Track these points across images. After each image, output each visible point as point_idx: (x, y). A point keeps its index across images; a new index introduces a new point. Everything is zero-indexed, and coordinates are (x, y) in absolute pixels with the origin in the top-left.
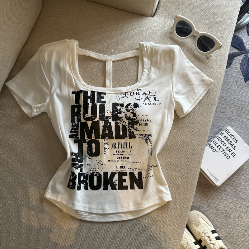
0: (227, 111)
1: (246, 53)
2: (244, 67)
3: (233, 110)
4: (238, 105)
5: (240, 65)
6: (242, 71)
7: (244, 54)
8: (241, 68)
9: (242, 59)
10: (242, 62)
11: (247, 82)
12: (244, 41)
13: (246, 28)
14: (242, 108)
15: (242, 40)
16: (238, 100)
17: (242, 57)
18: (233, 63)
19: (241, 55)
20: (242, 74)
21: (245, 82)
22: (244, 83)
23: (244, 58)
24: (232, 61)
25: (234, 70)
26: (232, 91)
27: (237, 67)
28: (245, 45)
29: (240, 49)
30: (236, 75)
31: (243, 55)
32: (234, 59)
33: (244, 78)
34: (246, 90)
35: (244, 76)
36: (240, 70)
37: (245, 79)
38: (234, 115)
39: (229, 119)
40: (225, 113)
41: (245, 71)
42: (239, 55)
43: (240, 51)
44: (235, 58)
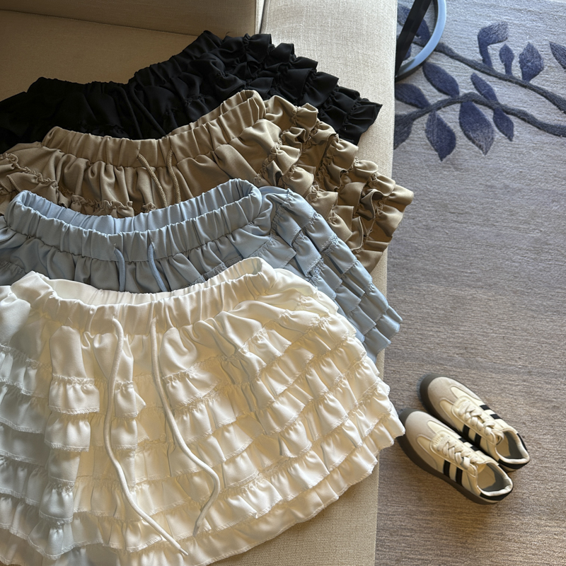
0: (420, 215)
1: (431, 111)
2: (433, 134)
3: (430, 211)
4: (436, 201)
5: (426, 132)
6: (431, 143)
7: (428, 112)
8: (428, 138)
9: (426, 121)
10: (427, 126)
11: (444, 160)
12: (424, 92)
13: (421, 69)
14: (445, 206)
15: (419, 90)
16: (436, 192)
17: (426, 119)
18: (413, 132)
19: (423, 115)
20: (432, 148)
21: (442, 160)
22: (440, 161)
23: (429, 120)
24: (410, 128)
25: (416, 143)
26: (421, 179)
27: (421, 136)
28: (427, 97)
29: (420, 106)
30: (423, 151)
31: (427, 115)
32: (412, 124)
33: (437, 153)
34: (445, 173)
35: (436, 150)
36: (427, 141)
37: (439, 155)
38: (433, 220)
39: (427, 229)
40: (418, 218)
41: (438, 142)
42: (420, 116)
43: (420, 109)
44: (415, 123)
